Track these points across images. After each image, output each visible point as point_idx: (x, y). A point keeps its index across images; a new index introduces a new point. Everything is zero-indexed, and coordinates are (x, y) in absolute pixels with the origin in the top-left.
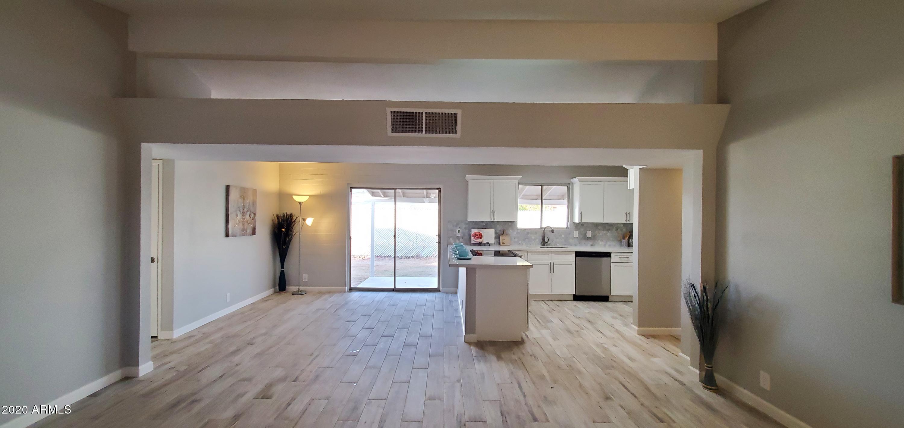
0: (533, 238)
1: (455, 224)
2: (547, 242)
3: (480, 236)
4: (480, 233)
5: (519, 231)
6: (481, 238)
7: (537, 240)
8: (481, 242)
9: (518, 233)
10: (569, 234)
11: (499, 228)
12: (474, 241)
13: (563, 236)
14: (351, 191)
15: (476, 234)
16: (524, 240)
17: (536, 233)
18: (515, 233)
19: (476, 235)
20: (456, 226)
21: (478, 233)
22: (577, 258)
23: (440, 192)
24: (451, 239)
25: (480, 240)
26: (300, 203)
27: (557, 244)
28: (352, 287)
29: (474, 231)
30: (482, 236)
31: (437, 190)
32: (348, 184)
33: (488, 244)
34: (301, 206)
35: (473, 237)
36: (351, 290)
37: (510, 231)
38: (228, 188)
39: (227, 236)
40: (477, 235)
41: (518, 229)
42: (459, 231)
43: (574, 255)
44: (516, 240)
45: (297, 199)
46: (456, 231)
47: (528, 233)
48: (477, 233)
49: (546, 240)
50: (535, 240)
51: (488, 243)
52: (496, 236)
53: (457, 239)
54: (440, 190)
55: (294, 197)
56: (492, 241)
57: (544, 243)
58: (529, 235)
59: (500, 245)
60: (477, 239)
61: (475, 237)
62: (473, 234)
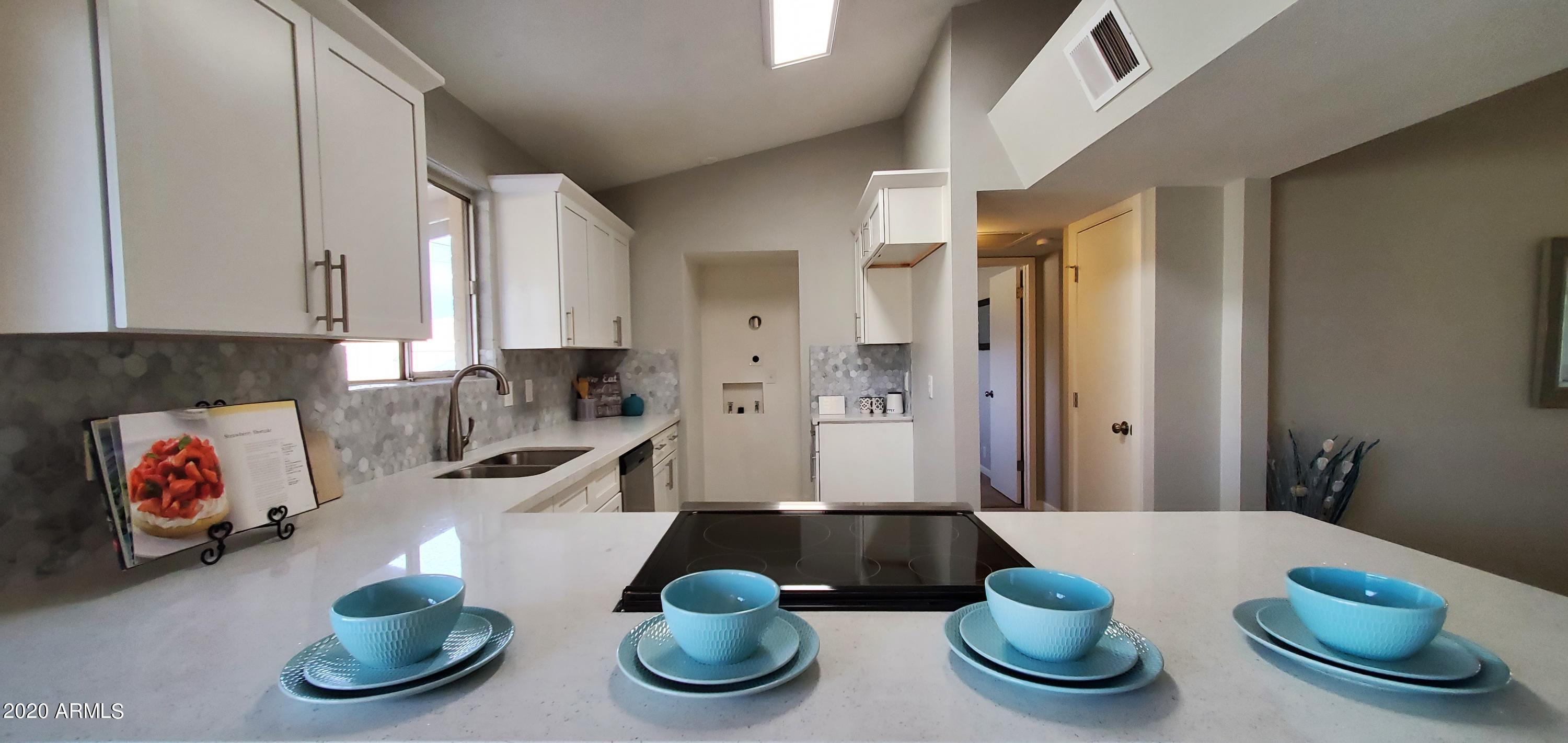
2: (468, 440)
3: (209, 475)
4: (198, 445)
5: (355, 402)
6: (216, 490)
7: (419, 435)
8: (221, 526)
9: (351, 414)
12: (155, 532)
15: (171, 460)
16: (377, 450)
18: (339, 415)
19: (170, 470)
21: (183, 452)
22: (622, 479)
25: (207, 511)
29: (138, 434)
30: (219, 470)
35: (145, 495)
40: (180, 473)
41: (351, 388)
48: (175, 450)
50: (414, 440)
51: (277, 517)
56: (301, 495)
60: (186, 503)
61: (166, 498)
62: (136, 472)
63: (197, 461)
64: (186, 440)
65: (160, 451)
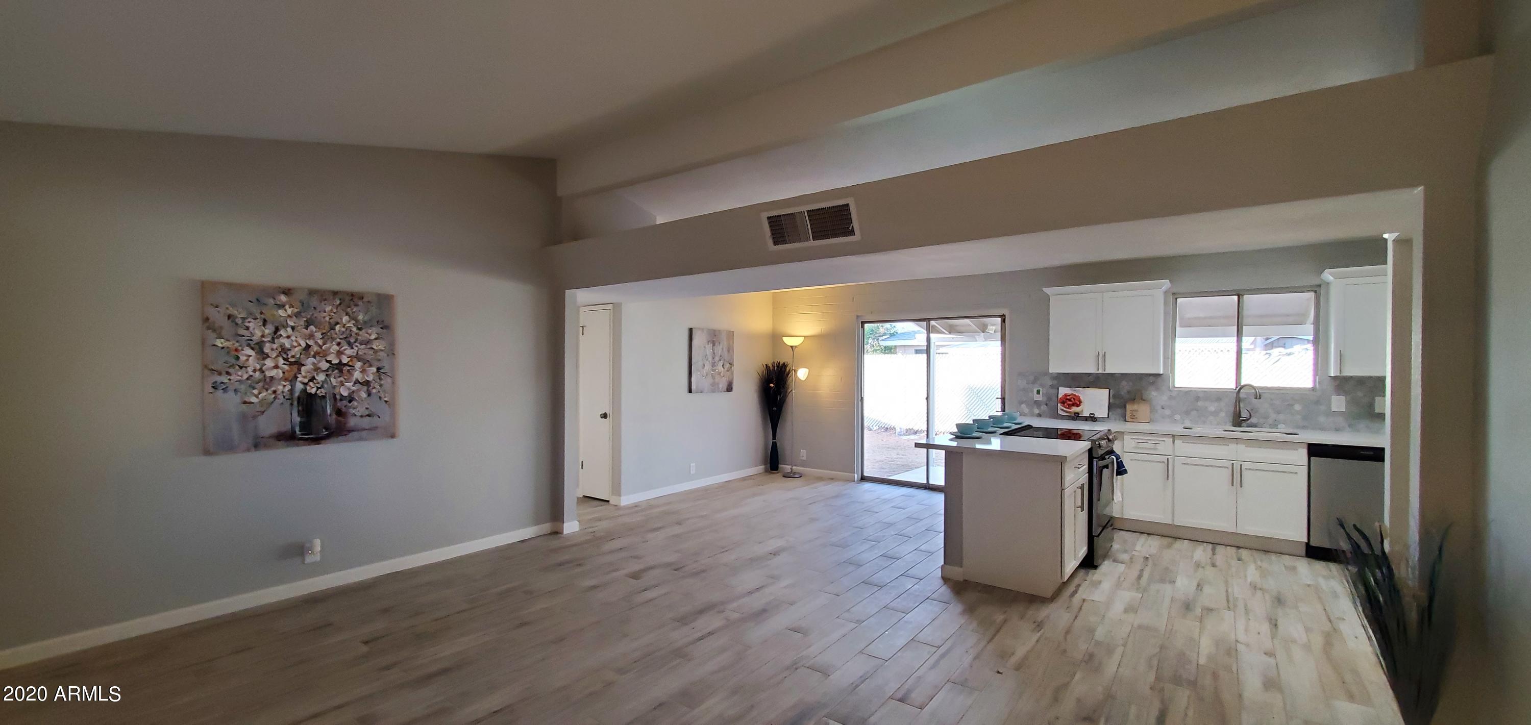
0: (1212, 408)
1: (1032, 378)
2: (1248, 420)
3: (1077, 402)
4: (1075, 395)
5: (1174, 394)
6: (1078, 406)
7: (1223, 414)
8: (1078, 413)
9: (1171, 398)
10: (1317, 402)
11: (1125, 386)
12: (1062, 410)
13: (1297, 407)
14: (863, 327)
15: (1068, 397)
16: (1187, 413)
17: (1219, 399)
18: (1165, 398)
19: (1067, 399)
20: (1034, 382)
21: (1071, 396)
22: (1312, 458)
23: (1004, 321)
24: (1023, 406)
25: (1075, 409)
26: (792, 347)
27: (1279, 426)
28: (865, 474)
29: (1063, 391)
30: (1080, 402)
31: (1000, 319)
32: (858, 317)
33: (1092, 419)
34: (795, 352)
35: (1062, 403)
36: (863, 479)
37: (1153, 394)
38: (691, 330)
39: (690, 391)
40: (1070, 400)
41: (1176, 389)
42: (1038, 392)
43: (1304, 452)
44: (1167, 412)
45: (789, 341)
46: (1032, 392)
47: (1198, 399)
48: (1069, 396)
49: (1245, 414)
50: (1215, 414)
51: (1092, 416)
52: (1111, 401)
53: (1035, 407)
54: (1004, 317)
55: (786, 340)
56: (1102, 412)
57: (1238, 420)
58: (1200, 404)
59: (1125, 421)
60: (1070, 406)
61: (1066, 404)
62: (1060, 398)
63: (1074, 399)
64: (1072, 394)
65: (1066, 395)
